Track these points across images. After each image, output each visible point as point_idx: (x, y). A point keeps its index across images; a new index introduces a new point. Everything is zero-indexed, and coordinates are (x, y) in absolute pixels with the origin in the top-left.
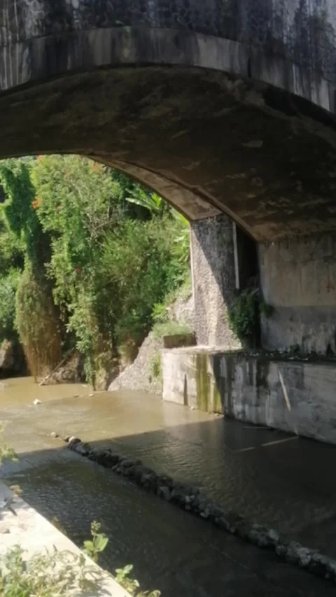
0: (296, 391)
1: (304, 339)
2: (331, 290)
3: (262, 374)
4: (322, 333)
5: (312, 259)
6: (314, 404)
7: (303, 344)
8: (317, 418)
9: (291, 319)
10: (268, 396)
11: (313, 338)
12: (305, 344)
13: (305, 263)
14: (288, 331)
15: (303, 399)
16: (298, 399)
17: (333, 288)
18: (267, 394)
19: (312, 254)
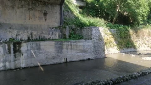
0: (37, 51)
1: (16, 35)
2: (30, 19)
3: (17, 48)
4: (26, 33)
5: (22, 7)
6: (45, 54)
7: (16, 38)
8: (47, 58)
9: (10, 28)
10: (22, 56)
11: (22, 35)
12: (17, 37)
13: (18, 8)
14: (8, 33)
15: (40, 53)
16: (38, 53)
17: (31, 19)
18: (21, 55)
19: (22, 6)
